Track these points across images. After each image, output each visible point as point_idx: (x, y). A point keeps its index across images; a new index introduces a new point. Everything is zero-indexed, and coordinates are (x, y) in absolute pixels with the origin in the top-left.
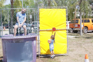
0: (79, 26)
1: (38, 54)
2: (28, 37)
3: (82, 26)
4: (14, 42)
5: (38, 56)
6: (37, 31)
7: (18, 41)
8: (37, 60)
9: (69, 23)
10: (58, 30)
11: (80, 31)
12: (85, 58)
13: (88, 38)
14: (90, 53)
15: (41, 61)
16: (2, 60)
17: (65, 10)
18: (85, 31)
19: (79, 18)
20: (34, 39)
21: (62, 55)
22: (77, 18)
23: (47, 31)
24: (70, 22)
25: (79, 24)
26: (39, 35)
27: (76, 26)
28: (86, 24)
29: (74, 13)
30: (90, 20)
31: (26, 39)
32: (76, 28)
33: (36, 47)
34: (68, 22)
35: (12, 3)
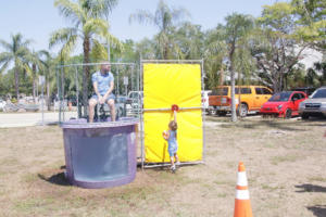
0: (229, 100)
1: (139, 161)
3: (236, 101)
5: (139, 166)
6: (139, 112)
7: (96, 133)
8: (139, 174)
9: (209, 94)
10: (182, 110)
11: (230, 112)
12: (239, 170)
13: (249, 127)
14: (251, 159)
15: (146, 176)
16: (63, 174)
17: (198, 66)
18: (243, 112)
19: (230, 83)
21: (192, 165)
22: (225, 84)
23: (160, 111)
24: (210, 92)
25: (229, 96)
26: (142, 119)
27: (224, 100)
28: (244, 97)
29: (218, 73)
30: (253, 88)
32: (223, 105)
33: (134, 147)
34: (206, 92)
35: (86, 51)
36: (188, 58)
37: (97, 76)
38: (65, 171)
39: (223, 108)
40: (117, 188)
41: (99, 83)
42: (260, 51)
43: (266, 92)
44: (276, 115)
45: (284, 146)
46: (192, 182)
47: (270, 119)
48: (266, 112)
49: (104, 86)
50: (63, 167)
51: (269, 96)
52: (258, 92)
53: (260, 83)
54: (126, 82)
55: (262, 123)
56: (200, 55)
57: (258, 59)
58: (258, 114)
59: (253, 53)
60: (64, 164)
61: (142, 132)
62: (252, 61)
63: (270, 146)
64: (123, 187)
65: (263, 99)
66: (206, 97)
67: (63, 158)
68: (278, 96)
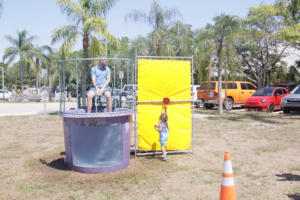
0: (216, 95)
1: (133, 148)
2: (113, 115)
3: (223, 95)
4: (87, 124)
5: (133, 153)
6: (134, 103)
7: (93, 122)
8: (133, 161)
9: (197, 89)
10: (173, 103)
11: (217, 105)
12: (225, 159)
13: (234, 119)
14: (235, 149)
15: (138, 163)
16: (63, 159)
17: (188, 63)
18: (228, 105)
19: (217, 79)
20: (126, 119)
21: (181, 153)
22: (212, 79)
24: (199, 86)
25: (216, 90)
26: (135, 110)
27: (212, 95)
28: (230, 92)
29: (206, 69)
30: (238, 83)
31: (110, 120)
32: (211, 99)
33: (128, 136)
34: (195, 87)
35: (85, 47)
36: (180, 55)
37: (95, 70)
38: (64, 157)
39: (210, 102)
40: (112, 173)
41: (97, 76)
43: (250, 87)
44: (260, 109)
45: (267, 138)
46: (182, 169)
47: (254, 112)
48: (250, 106)
49: (101, 79)
50: (62, 153)
51: (253, 91)
52: (243, 87)
53: (245, 79)
54: (121, 75)
55: (246, 116)
56: (190, 52)
57: (244, 56)
58: (242, 107)
59: (240, 50)
60: (64, 150)
61: (135, 122)
62: (238, 59)
63: (253, 138)
64: (118, 172)
65: (248, 94)
66: (196, 91)
67: (63, 145)
68: (261, 91)
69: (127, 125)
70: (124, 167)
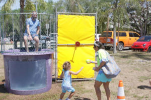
0: (112, 40)
1: (54, 77)
2: (40, 54)
3: (116, 41)
4: (21, 60)
5: (54, 80)
6: (55, 46)
7: (26, 58)
8: (53, 85)
9: (99, 36)
10: (83, 46)
11: (113, 47)
12: (119, 86)
13: (124, 57)
14: (126, 78)
15: (58, 87)
18: (121, 48)
19: (113, 30)
20: (49, 56)
21: (88, 80)
22: (110, 30)
23: (68, 46)
24: (100, 34)
25: (112, 37)
26: (56, 51)
27: (109, 40)
28: (121, 39)
29: (105, 23)
30: (127, 33)
31: (37, 57)
32: (108, 43)
33: (51, 68)
35: (22, 6)
38: (4, 83)
39: (108, 45)
40: (38, 95)
41: (30, 26)
42: (133, 9)
43: (136, 35)
44: (142, 50)
45: (147, 70)
46: (88, 92)
47: (138, 52)
48: (135, 48)
50: (3, 81)
51: (138, 38)
52: (131, 35)
53: (131, 30)
54: (47, 26)
55: (132, 55)
57: (131, 15)
58: (130, 49)
60: (4, 79)
61: (56, 59)
62: (128, 16)
63: (137, 69)
64: (42, 94)
65: (134, 40)
66: (98, 38)
67: (4, 75)
68: (143, 38)
69: (50, 61)
70: (47, 91)
